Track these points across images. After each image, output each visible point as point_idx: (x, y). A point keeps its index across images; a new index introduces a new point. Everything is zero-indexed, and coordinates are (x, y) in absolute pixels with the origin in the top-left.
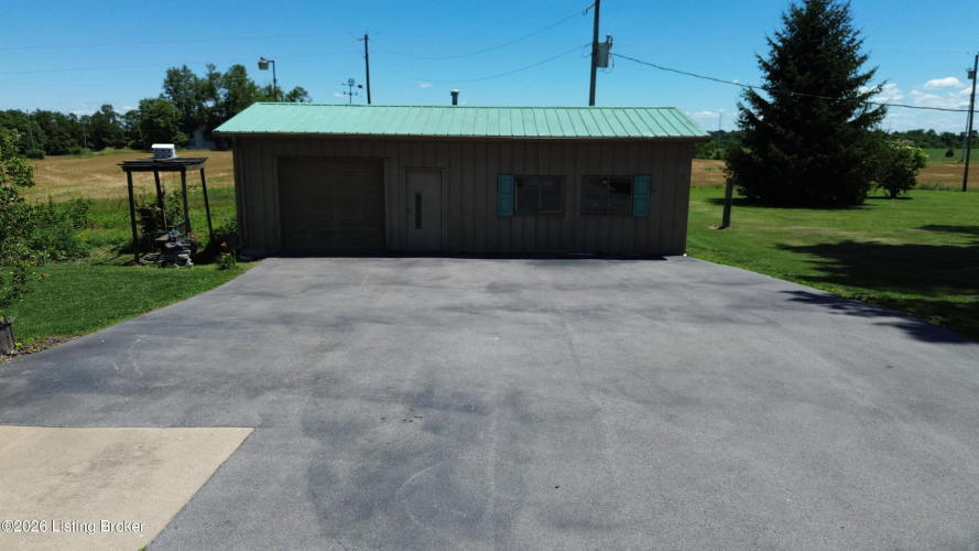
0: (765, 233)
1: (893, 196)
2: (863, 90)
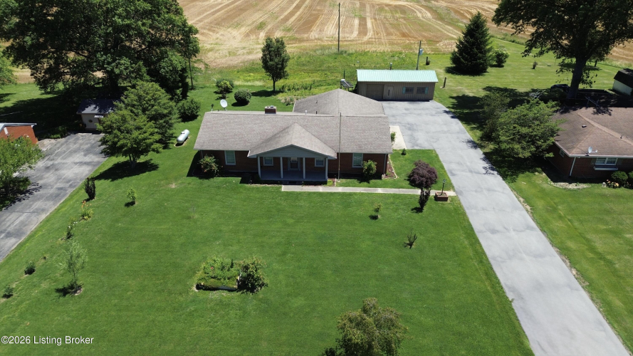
1: (499, 65)
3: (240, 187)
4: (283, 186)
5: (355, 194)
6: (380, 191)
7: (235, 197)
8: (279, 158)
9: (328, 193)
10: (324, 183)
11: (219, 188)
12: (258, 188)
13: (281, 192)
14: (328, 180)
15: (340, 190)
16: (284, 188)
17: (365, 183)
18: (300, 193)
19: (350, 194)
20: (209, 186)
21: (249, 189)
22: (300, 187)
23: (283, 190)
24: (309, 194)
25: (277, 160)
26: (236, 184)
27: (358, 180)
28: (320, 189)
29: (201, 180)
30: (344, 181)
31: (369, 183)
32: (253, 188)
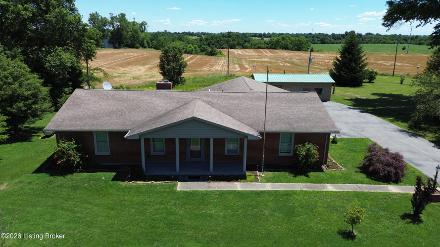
0: (341, 95)
1: (370, 82)
2: (363, 59)
3: (111, 186)
4: (179, 184)
5: (294, 193)
6: (330, 187)
7: (97, 201)
8: (174, 139)
9: (251, 192)
10: (242, 177)
11: (75, 188)
12: (138, 187)
13: (175, 192)
14: (248, 173)
15: (268, 187)
16: (181, 186)
17: (303, 177)
18: (207, 194)
19: (288, 194)
20: (60, 186)
21: (124, 189)
22: (206, 183)
23: (179, 189)
24: (222, 194)
25: (170, 142)
26: (106, 181)
27: (291, 172)
28: (238, 186)
29: (52, 178)
30: (270, 174)
31: (308, 176)
32: (131, 188)
